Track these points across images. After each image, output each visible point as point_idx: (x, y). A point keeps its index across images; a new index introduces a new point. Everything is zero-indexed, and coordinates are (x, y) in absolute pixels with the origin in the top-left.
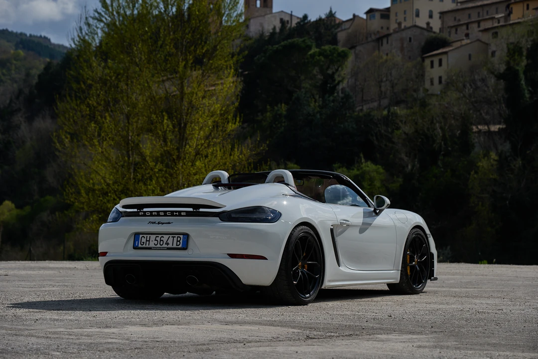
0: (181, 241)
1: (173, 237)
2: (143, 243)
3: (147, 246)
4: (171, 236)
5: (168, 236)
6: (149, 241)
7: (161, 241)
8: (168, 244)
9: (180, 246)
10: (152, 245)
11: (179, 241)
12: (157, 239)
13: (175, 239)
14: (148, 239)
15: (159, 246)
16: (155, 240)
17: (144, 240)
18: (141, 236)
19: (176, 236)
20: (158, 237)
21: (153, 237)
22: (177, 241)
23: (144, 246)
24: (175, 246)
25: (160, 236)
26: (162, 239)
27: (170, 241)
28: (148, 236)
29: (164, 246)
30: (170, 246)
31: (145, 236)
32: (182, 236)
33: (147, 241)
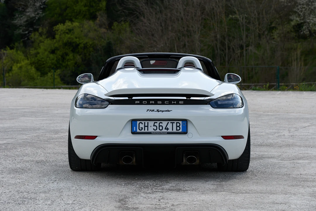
0: (181, 126)
1: (173, 123)
2: (142, 128)
3: (146, 131)
4: (170, 122)
5: (167, 122)
6: (148, 126)
7: (159, 126)
8: (168, 129)
9: (181, 131)
10: (151, 130)
11: (179, 126)
12: (156, 124)
13: (175, 125)
14: (146, 125)
15: (158, 130)
16: (154, 126)
17: (142, 126)
18: (138, 122)
19: (175, 122)
20: (157, 123)
21: (151, 123)
22: (177, 126)
23: (143, 131)
24: (175, 130)
25: (158, 122)
26: (161, 124)
27: (170, 126)
28: (146, 122)
29: (164, 130)
30: (170, 130)
31: (143, 122)
32: (181, 122)
33: (145, 126)
